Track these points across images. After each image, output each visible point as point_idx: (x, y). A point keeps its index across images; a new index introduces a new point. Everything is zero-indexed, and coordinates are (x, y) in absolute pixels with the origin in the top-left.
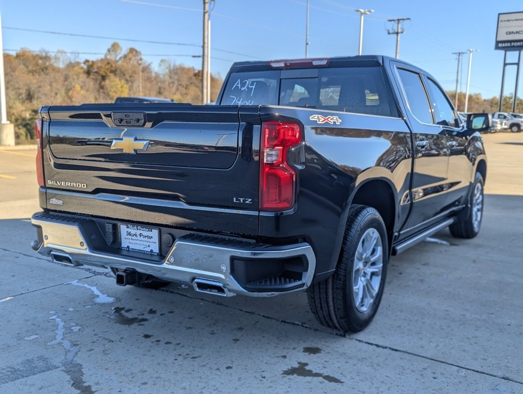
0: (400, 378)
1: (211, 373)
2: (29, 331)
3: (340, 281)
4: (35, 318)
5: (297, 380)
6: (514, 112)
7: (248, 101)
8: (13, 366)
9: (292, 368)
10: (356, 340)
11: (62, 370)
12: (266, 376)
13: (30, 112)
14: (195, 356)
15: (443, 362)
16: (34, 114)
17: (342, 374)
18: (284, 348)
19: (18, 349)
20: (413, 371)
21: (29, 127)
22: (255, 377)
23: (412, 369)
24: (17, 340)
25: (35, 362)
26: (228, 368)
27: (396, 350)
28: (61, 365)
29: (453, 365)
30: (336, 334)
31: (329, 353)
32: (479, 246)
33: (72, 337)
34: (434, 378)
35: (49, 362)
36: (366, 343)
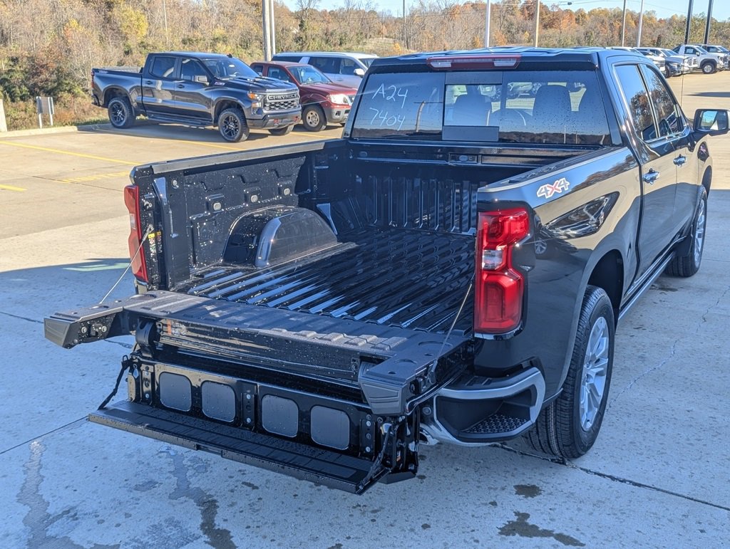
0: (657, 534)
1: (405, 537)
2: (139, 474)
3: (566, 400)
4: (139, 451)
5: (521, 544)
6: (705, 43)
7: (397, 116)
8: (138, 537)
9: (509, 522)
10: (582, 469)
11: (206, 542)
12: (479, 539)
13: (6, 61)
14: (376, 508)
15: (707, 503)
16: (12, 63)
17: (578, 530)
18: (490, 488)
19: (135, 507)
20: (670, 521)
21: (7, 84)
22: (465, 541)
23: (669, 517)
24: (128, 491)
25: (165, 529)
26: (425, 526)
27: (639, 485)
28: (201, 532)
29: (721, 507)
30: (552, 460)
31: (551, 494)
32: (704, 290)
33: (200, 482)
34: (702, 531)
35: (184, 528)
36: (595, 473)
